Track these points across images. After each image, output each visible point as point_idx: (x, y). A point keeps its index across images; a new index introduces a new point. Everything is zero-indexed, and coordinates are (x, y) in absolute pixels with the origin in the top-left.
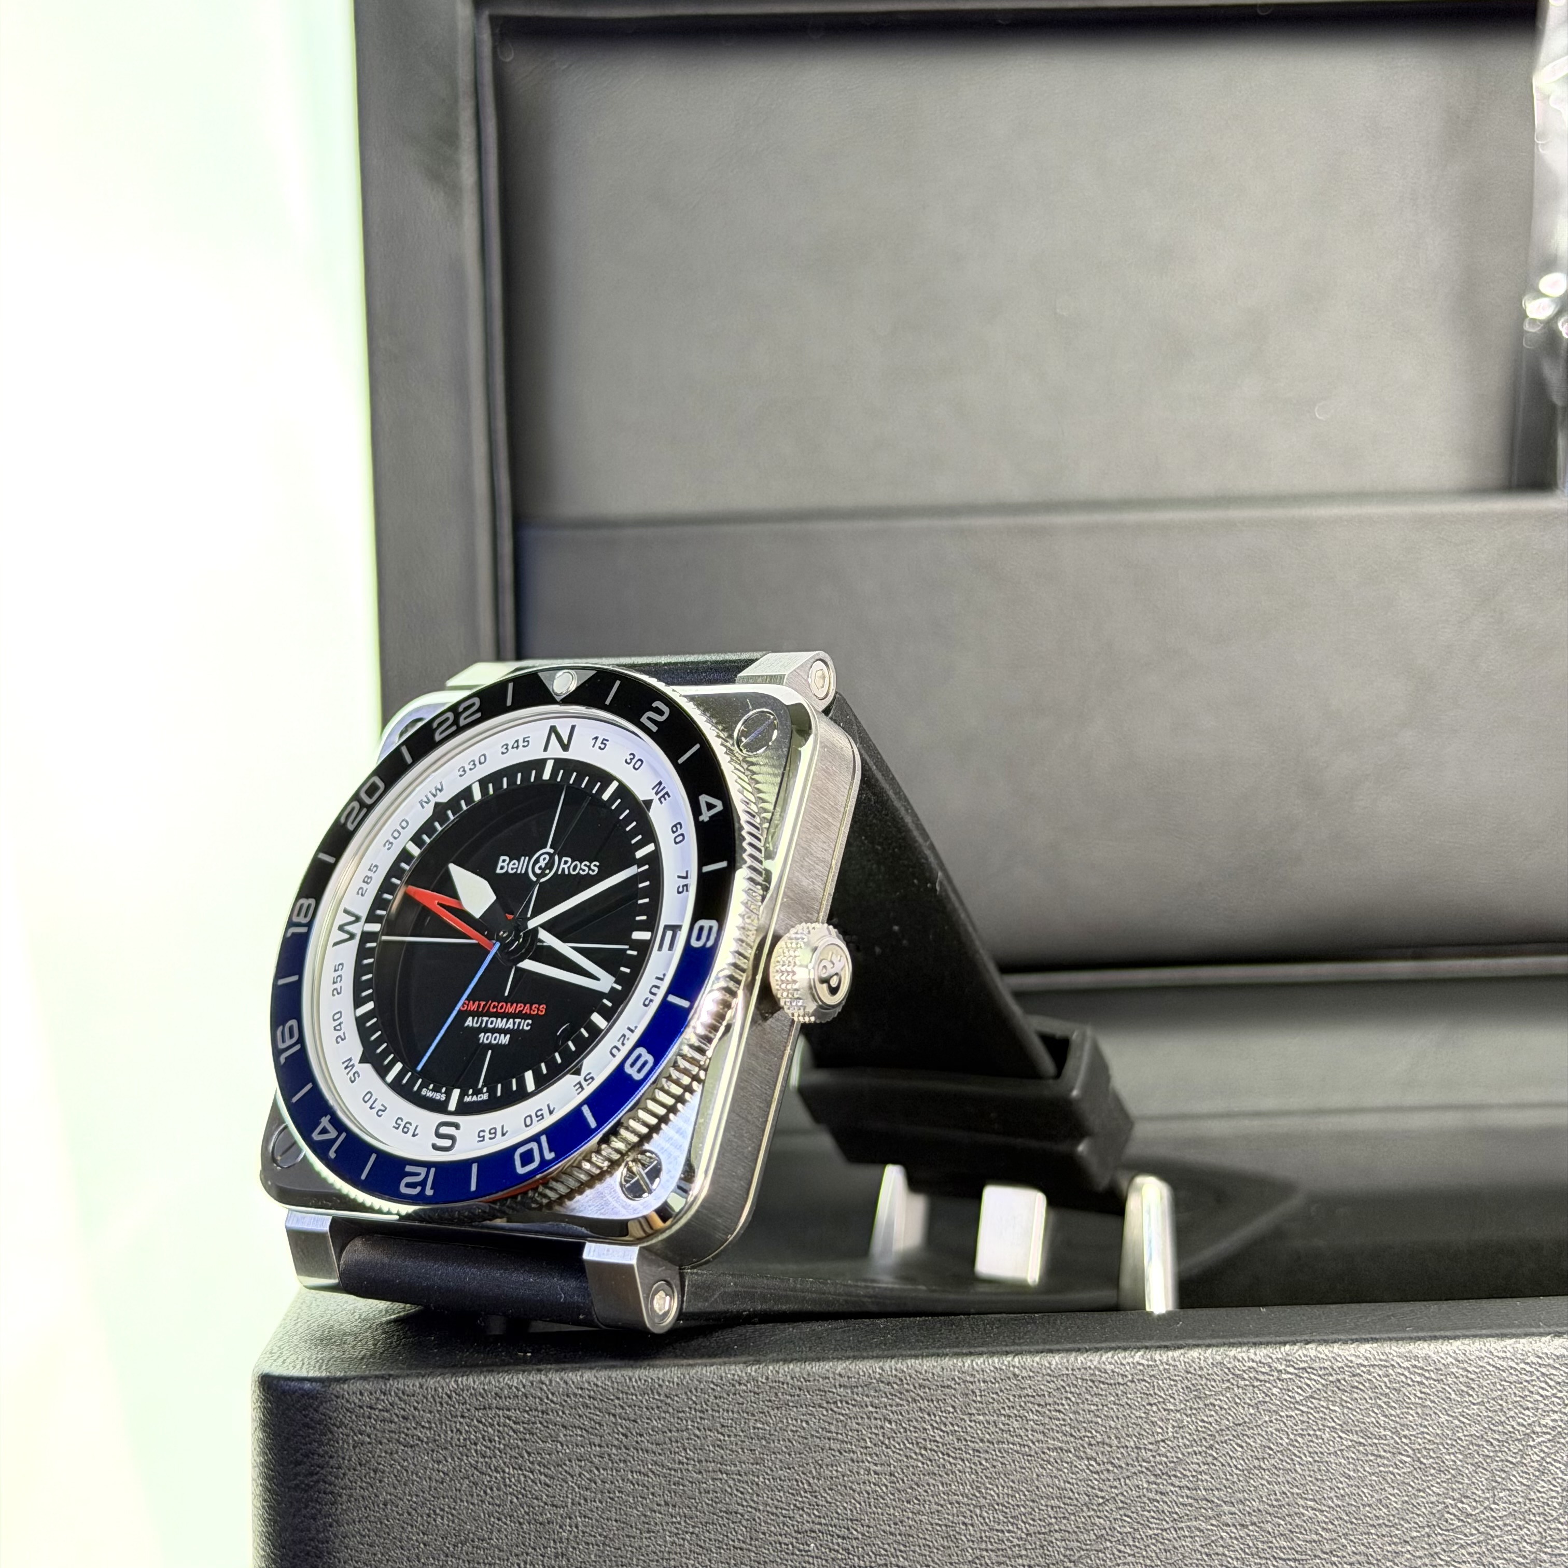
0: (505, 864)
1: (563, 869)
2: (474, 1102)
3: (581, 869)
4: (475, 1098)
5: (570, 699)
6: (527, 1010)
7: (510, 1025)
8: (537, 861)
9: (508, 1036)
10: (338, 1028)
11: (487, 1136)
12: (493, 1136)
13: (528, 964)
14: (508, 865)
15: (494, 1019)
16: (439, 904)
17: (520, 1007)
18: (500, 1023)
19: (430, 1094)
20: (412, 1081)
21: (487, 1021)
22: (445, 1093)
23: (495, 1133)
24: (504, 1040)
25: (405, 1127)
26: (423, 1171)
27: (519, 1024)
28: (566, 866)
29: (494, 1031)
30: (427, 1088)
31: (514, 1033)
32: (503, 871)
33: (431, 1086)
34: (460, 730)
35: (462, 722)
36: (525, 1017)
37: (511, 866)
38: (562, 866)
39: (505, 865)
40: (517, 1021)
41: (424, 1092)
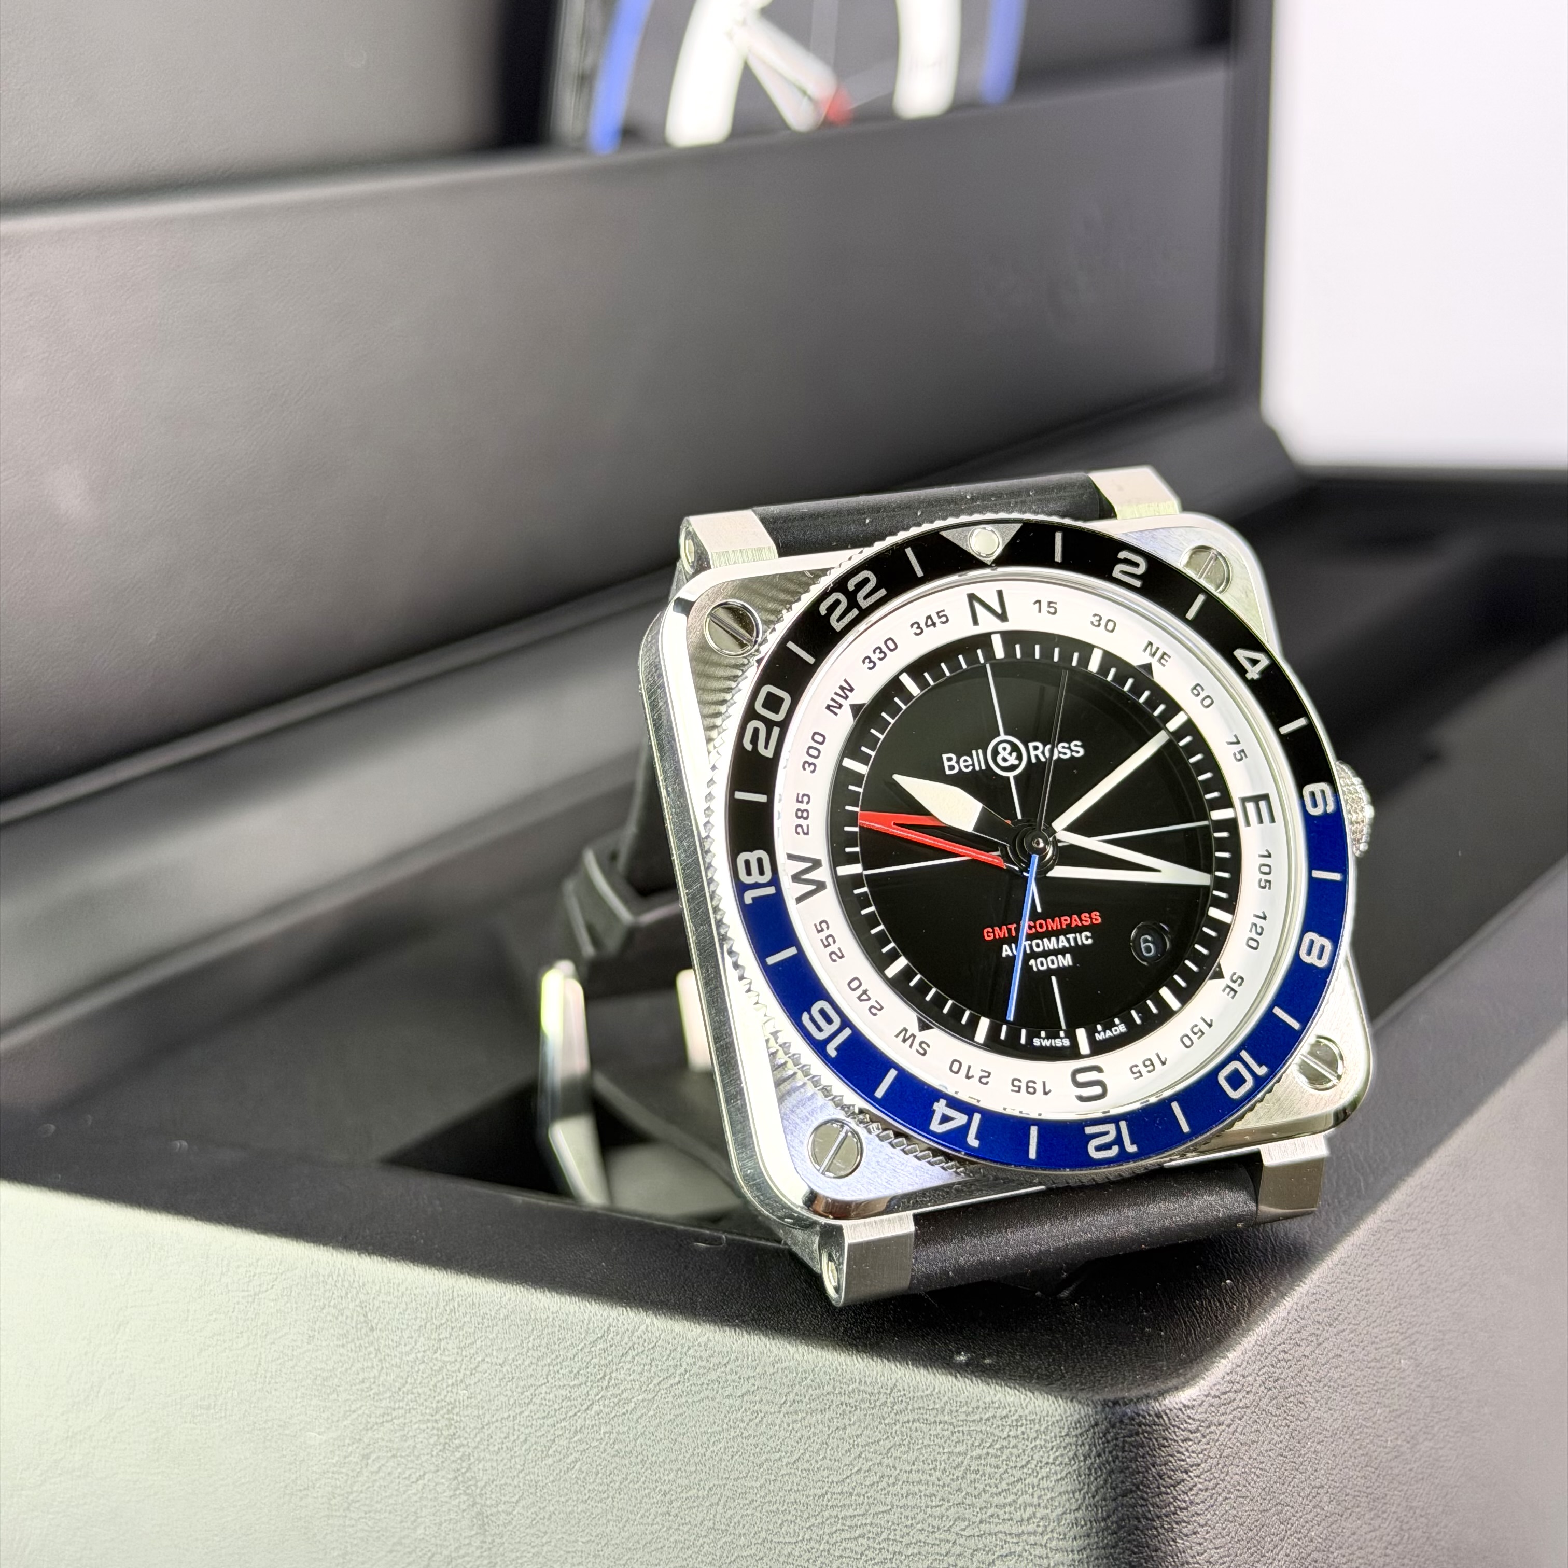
0: (953, 763)
1: (1037, 757)
2: (1110, 1038)
3: (1060, 753)
4: (1109, 1034)
5: (1003, 560)
6: (1076, 921)
7: (1063, 942)
8: (995, 753)
9: (1068, 956)
10: (864, 997)
11: (1144, 1070)
12: (1151, 1068)
13: (1060, 872)
14: (958, 762)
15: (1039, 941)
16: (895, 824)
17: (1066, 920)
18: (1050, 944)
19: (1046, 1043)
20: (1014, 1035)
21: (1031, 946)
22: (1066, 1037)
23: (1152, 1064)
24: (1066, 961)
25: (1028, 1087)
26: (1111, 1128)
27: (1075, 939)
28: (1039, 752)
29: (1046, 954)
30: (1039, 1037)
31: (1076, 951)
32: (956, 770)
33: (1043, 1034)
34: (864, 614)
35: (864, 604)
36: (1079, 930)
37: (962, 764)
38: (1033, 753)
39: (951, 763)
40: (1071, 936)
41: (1037, 1042)
